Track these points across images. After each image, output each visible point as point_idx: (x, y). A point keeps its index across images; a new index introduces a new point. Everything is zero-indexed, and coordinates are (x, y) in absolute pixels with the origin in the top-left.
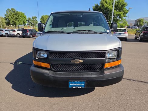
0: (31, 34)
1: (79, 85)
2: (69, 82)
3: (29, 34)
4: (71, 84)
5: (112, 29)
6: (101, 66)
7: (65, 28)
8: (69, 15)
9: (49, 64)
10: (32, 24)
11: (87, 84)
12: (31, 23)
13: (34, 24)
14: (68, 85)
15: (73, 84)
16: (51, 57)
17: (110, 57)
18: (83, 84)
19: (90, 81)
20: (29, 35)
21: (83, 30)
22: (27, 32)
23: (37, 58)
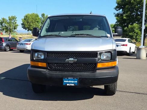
0: (7, 45)
1: (73, 82)
2: (64, 79)
3: (4, 44)
4: (65, 81)
5: (116, 34)
6: (94, 65)
7: (63, 33)
8: (68, 18)
9: (46, 63)
10: (7, 28)
11: (80, 82)
12: (5, 26)
13: (10, 29)
14: (62, 82)
15: (67, 81)
16: (48, 57)
17: (104, 58)
18: (77, 82)
19: (83, 79)
20: (5, 47)
21: (81, 34)
22: (2, 42)
23: (34, 59)
